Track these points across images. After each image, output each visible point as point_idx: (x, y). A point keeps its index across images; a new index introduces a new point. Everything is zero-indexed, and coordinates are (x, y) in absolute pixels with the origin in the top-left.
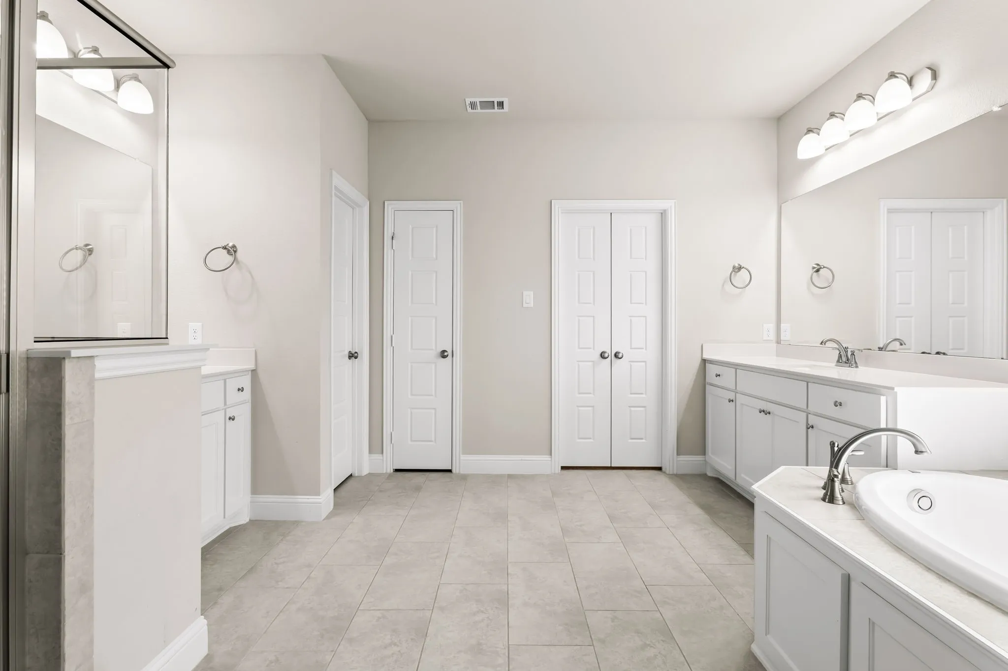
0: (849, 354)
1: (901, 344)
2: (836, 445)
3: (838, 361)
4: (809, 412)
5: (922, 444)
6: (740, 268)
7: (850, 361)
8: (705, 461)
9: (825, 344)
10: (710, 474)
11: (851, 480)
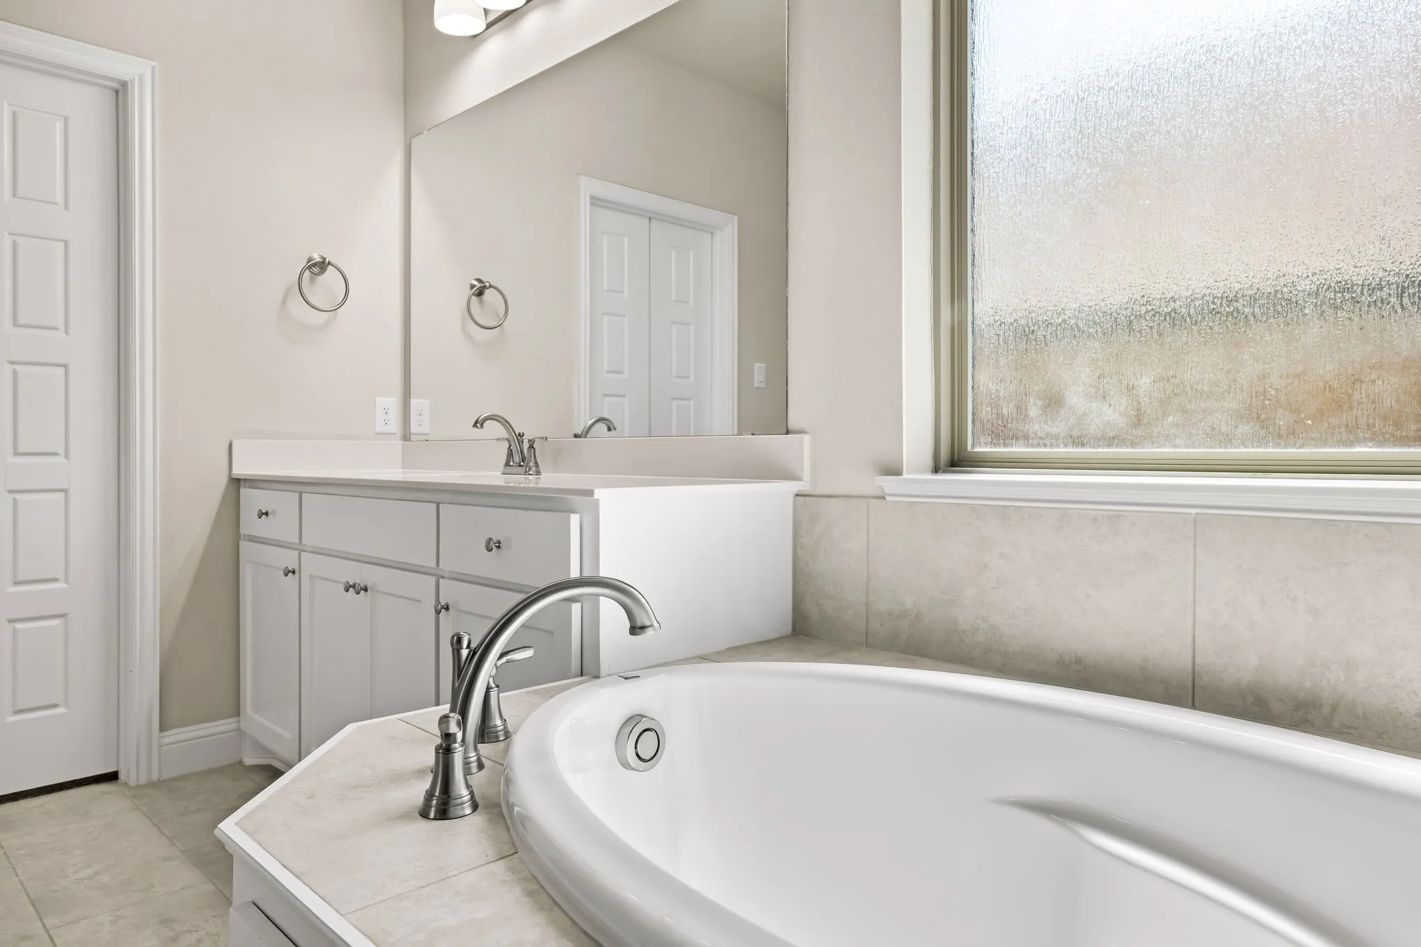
0: (526, 446)
1: (609, 429)
2: (465, 644)
3: (507, 464)
4: (440, 573)
5: (646, 610)
6: (322, 265)
7: (526, 463)
8: (239, 729)
9: (482, 426)
10: (249, 761)
11: (505, 727)
